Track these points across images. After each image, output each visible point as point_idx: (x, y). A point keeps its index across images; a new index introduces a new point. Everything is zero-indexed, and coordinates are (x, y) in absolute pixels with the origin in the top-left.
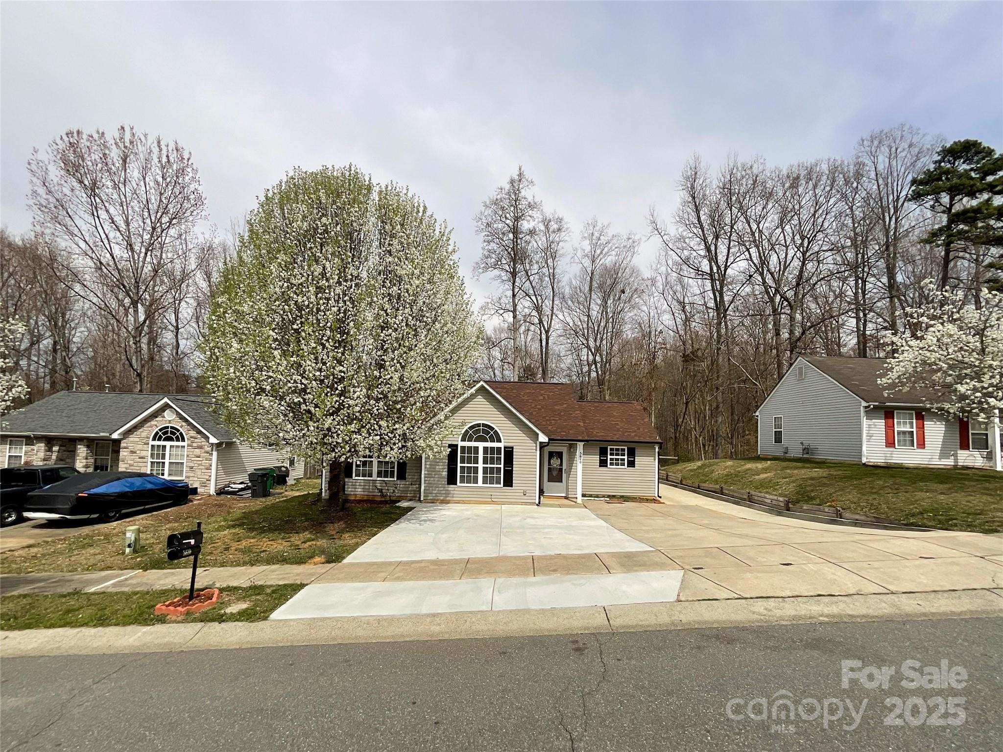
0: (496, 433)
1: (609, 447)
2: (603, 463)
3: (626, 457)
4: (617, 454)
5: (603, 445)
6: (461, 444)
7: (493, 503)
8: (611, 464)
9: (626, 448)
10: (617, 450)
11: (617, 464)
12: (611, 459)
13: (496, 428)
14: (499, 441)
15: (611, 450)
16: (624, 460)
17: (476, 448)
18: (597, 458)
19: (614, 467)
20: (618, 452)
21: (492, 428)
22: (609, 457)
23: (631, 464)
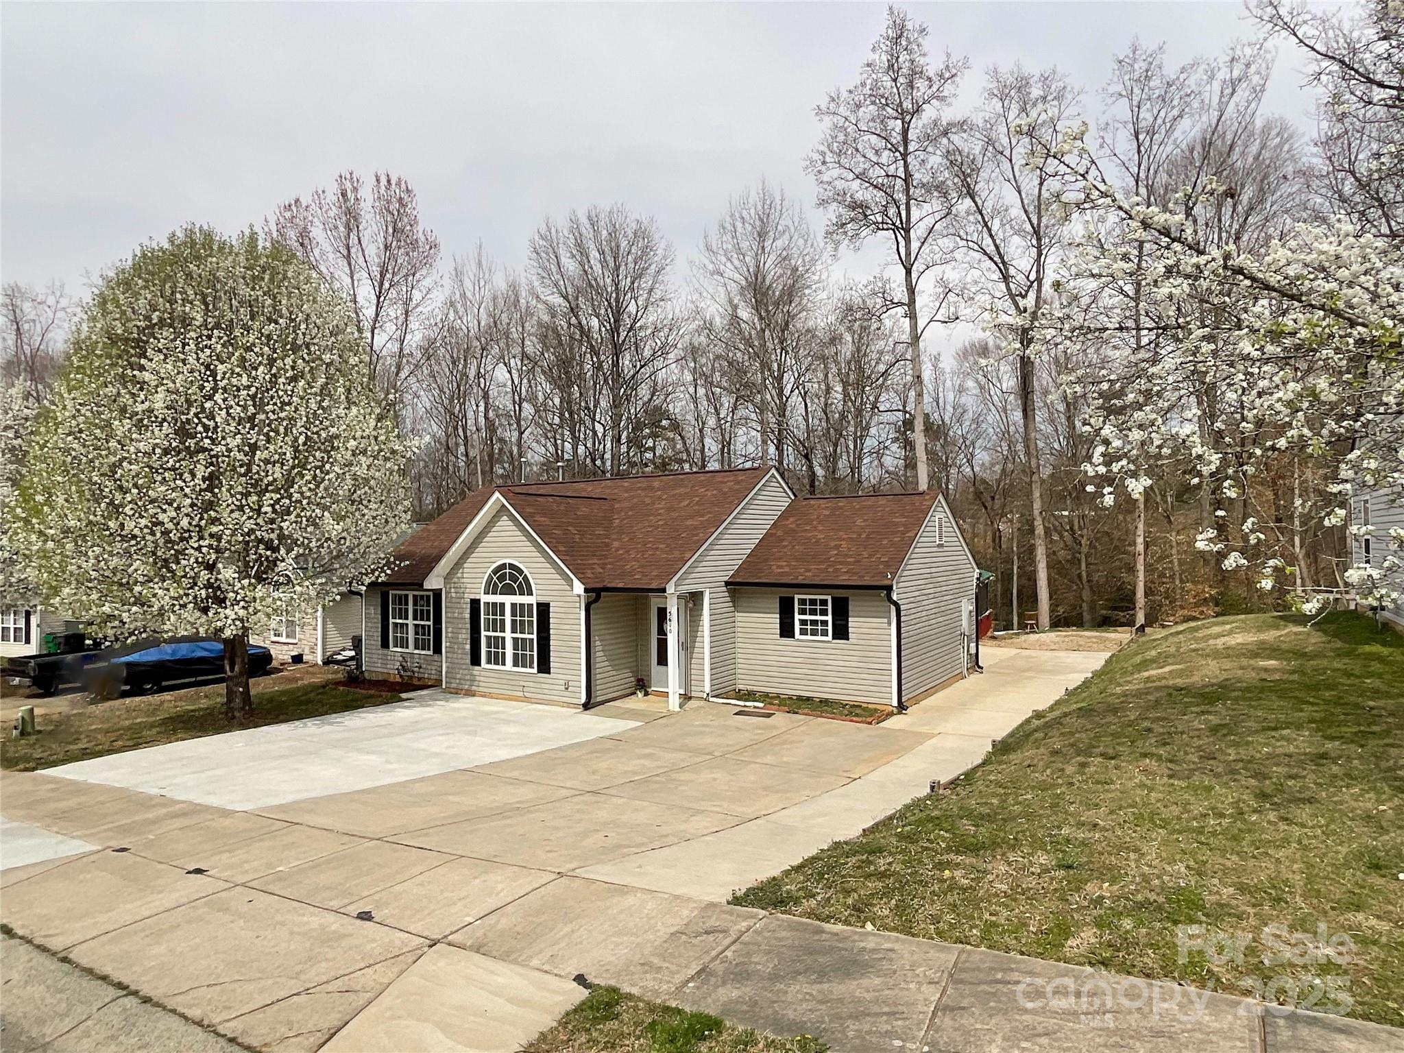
0: (526, 578)
1: (797, 597)
2: (786, 630)
3: (829, 618)
4: (813, 612)
5: (786, 592)
6: (485, 599)
7: (526, 699)
8: (803, 632)
9: (829, 598)
10: (813, 602)
11: (814, 633)
12: (803, 622)
13: (526, 572)
14: (530, 593)
15: (802, 602)
16: (825, 623)
17: (502, 605)
18: (775, 619)
19: (809, 637)
20: (813, 607)
21: (521, 572)
22: (797, 617)
23: (841, 632)
